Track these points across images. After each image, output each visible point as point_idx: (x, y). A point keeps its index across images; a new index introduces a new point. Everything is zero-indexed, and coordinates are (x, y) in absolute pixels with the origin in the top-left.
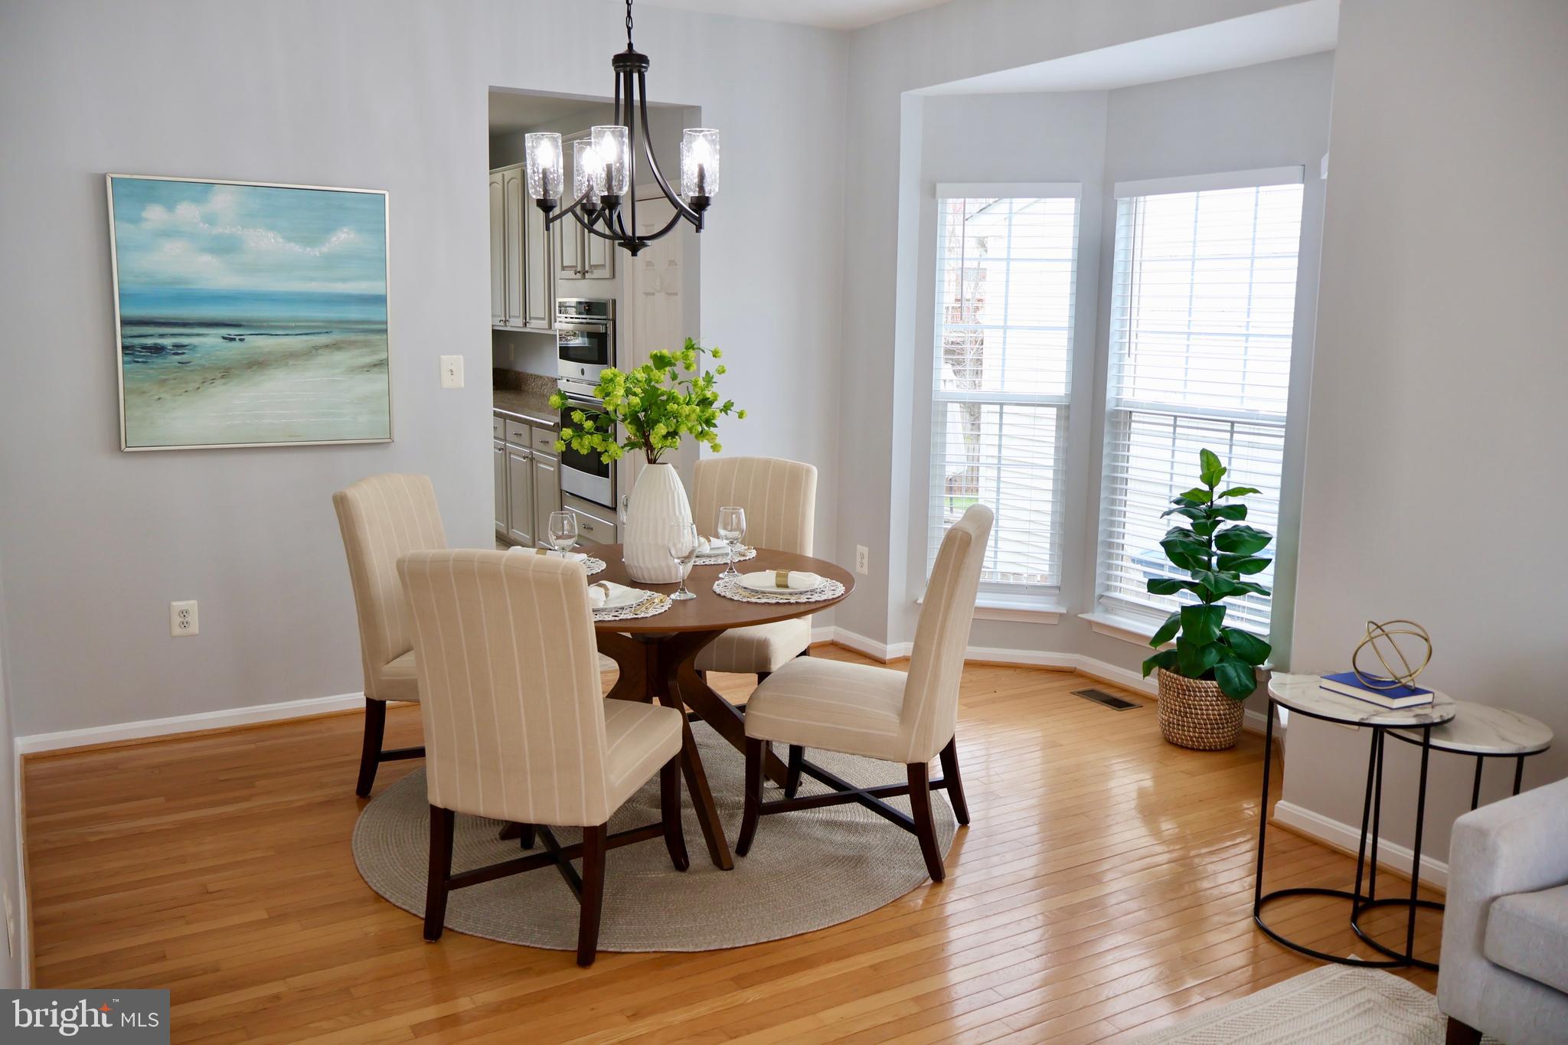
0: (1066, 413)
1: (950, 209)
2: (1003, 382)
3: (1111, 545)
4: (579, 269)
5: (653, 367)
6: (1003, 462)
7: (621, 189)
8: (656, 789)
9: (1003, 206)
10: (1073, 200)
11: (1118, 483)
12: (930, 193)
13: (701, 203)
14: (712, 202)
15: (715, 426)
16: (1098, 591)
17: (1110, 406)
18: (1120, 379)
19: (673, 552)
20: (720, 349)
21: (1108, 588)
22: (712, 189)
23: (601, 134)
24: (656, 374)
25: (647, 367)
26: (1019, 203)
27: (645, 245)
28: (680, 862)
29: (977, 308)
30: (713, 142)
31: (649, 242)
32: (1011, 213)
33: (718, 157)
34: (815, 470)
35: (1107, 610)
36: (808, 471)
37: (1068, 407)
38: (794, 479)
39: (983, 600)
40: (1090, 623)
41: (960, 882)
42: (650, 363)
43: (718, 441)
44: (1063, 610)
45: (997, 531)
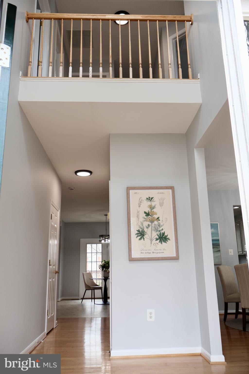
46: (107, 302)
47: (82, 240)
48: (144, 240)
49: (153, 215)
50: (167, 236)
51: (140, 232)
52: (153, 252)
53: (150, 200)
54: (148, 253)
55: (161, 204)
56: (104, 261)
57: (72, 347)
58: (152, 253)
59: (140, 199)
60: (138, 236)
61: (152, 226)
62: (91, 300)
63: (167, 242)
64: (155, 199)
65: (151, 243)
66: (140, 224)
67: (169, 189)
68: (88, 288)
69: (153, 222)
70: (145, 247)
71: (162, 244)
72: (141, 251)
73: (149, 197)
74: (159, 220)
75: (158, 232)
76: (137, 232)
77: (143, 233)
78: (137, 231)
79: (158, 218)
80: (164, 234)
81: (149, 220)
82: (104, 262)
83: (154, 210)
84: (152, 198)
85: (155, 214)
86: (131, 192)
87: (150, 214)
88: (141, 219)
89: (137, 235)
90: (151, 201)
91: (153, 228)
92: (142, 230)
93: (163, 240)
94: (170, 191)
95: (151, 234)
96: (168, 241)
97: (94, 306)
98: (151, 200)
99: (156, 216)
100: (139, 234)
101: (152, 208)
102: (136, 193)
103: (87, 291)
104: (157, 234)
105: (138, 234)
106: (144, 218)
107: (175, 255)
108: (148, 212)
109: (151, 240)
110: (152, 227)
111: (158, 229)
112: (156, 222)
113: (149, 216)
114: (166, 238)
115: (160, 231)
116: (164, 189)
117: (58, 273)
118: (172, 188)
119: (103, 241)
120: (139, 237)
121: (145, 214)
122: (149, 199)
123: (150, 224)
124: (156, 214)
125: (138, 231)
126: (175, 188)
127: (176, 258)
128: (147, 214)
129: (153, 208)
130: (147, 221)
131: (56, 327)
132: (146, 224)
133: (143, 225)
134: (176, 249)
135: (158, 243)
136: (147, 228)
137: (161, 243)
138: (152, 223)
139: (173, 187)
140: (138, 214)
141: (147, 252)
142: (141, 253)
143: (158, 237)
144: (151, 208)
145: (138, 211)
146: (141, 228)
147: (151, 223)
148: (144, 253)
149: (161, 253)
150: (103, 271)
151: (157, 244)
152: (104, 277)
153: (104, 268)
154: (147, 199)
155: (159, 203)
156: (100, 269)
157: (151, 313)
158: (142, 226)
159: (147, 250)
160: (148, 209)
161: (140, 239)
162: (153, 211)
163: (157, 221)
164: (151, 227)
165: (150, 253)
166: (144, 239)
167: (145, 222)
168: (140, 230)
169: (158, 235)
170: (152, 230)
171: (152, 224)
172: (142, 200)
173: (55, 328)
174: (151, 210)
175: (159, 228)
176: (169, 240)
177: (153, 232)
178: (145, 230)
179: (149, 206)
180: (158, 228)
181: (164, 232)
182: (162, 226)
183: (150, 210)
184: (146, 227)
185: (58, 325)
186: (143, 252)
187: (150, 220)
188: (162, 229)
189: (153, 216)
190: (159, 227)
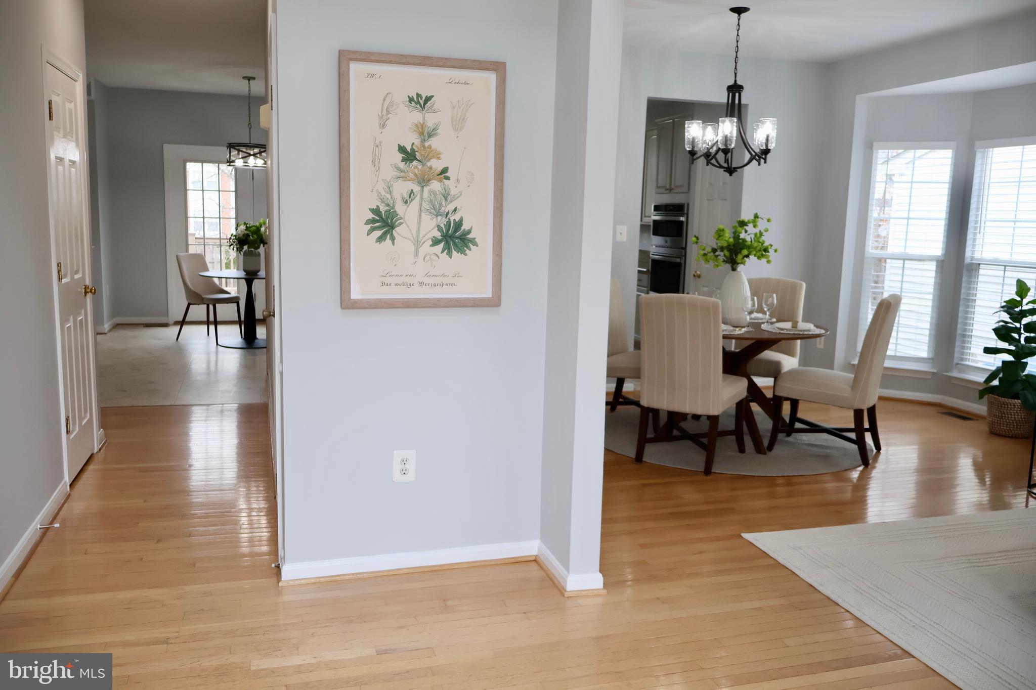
0: (942, 264)
1: (881, 155)
2: (905, 247)
3: (964, 336)
4: (668, 187)
5: (738, 226)
6: (903, 290)
7: (730, 145)
8: (733, 412)
9: (910, 154)
10: (951, 150)
11: (970, 302)
12: (869, 147)
13: (766, 152)
14: (771, 151)
15: (768, 252)
16: (956, 361)
17: (967, 260)
18: (974, 246)
19: (745, 309)
20: (771, 218)
21: (962, 359)
22: (772, 146)
23: (723, 122)
24: (739, 229)
25: (735, 226)
26: (919, 152)
27: (736, 171)
28: (742, 450)
29: (880, 225)
30: (774, 124)
31: (738, 170)
32: (915, 157)
33: (776, 131)
34: (804, 284)
35: (960, 372)
36: (801, 285)
37: (943, 261)
38: (793, 290)
39: (888, 364)
40: (950, 377)
41: (877, 468)
42: (737, 224)
43: (770, 259)
44: (935, 371)
45: (898, 327)
46: (256, 341)
47: (169, 150)
48: (393, 244)
49: (429, 160)
50: (469, 232)
51: (380, 216)
52: (421, 284)
53: (421, 106)
54: (404, 284)
55: (458, 124)
56: (245, 224)
57: (158, 541)
58: (416, 285)
59: (384, 100)
60: (373, 229)
61: (422, 196)
62: (206, 326)
63: (467, 251)
64: (436, 102)
65: (417, 253)
66: (381, 186)
67: (487, 69)
68: (194, 298)
69: (428, 185)
70: (395, 265)
71: (451, 258)
72: (384, 279)
73: (418, 95)
74: (448, 178)
75: (439, 218)
76: (371, 216)
77: (392, 219)
78: (372, 211)
79: (445, 170)
80: (459, 224)
81: (411, 175)
82: (243, 227)
83: (433, 142)
84: (428, 99)
85: (433, 157)
86: (356, 69)
87: (418, 156)
88: (388, 172)
89: (369, 227)
90: (423, 108)
91: (424, 204)
92: (387, 208)
93: (455, 244)
94: (492, 77)
95: (419, 223)
96: (470, 250)
97: (217, 352)
98: (425, 104)
99: (436, 165)
100: (377, 221)
101: (426, 133)
102: (373, 75)
103: (191, 306)
104: (439, 226)
105: (373, 221)
106: (399, 169)
107: (488, 293)
108: (412, 149)
109: (418, 244)
110: (422, 198)
111: (440, 209)
112: (436, 186)
113: (415, 163)
114: (464, 239)
115: (448, 213)
116: (473, 68)
117: (94, 293)
118: (498, 67)
119: (239, 163)
120: (378, 233)
121: (400, 156)
122: (418, 103)
123: (416, 188)
124: (437, 156)
125: (376, 211)
126: (508, 66)
127: (494, 303)
128: (409, 156)
129: (430, 136)
130: (405, 178)
131: (100, 450)
132: (402, 188)
133: (391, 193)
134: (494, 276)
135: (439, 254)
136: (406, 202)
137: (450, 254)
138: (423, 187)
139: (504, 64)
140: (377, 153)
141: (400, 280)
142: (383, 284)
143: (438, 235)
144: (421, 134)
145: (377, 142)
146: (384, 202)
147: (419, 188)
148: (393, 285)
149: (447, 285)
150: (242, 253)
151: (435, 258)
152: (245, 271)
153: (245, 245)
154: (411, 100)
155: (452, 118)
156: (232, 247)
157: (404, 461)
158: (389, 196)
159: (401, 276)
160: (410, 140)
161: (381, 239)
162: (430, 147)
163: (441, 181)
164: (417, 199)
165: (410, 285)
166: (393, 239)
167: (400, 181)
168: (383, 209)
169: (439, 229)
170: (420, 211)
171: (423, 191)
172: (392, 104)
173: (97, 452)
174: (423, 141)
175: (444, 203)
176: (476, 244)
177: (426, 218)
178: (400, 208)
179: (417, 126)
180: (441, 204)
181: (461, 220)
182: (455, 198)
183: (417, 142)
184: (403, 199)
185: (106, 440)
186: (387, 280)
187: (415, 175)
188: (455, 210)
189: (429, 164)
190: (446, 200)
